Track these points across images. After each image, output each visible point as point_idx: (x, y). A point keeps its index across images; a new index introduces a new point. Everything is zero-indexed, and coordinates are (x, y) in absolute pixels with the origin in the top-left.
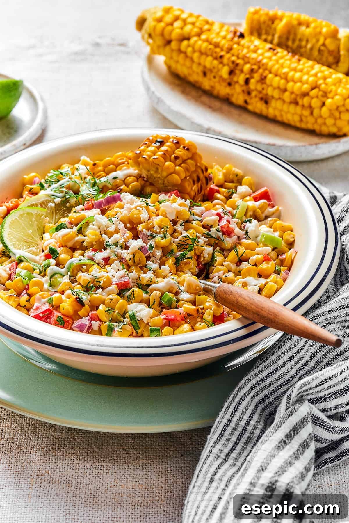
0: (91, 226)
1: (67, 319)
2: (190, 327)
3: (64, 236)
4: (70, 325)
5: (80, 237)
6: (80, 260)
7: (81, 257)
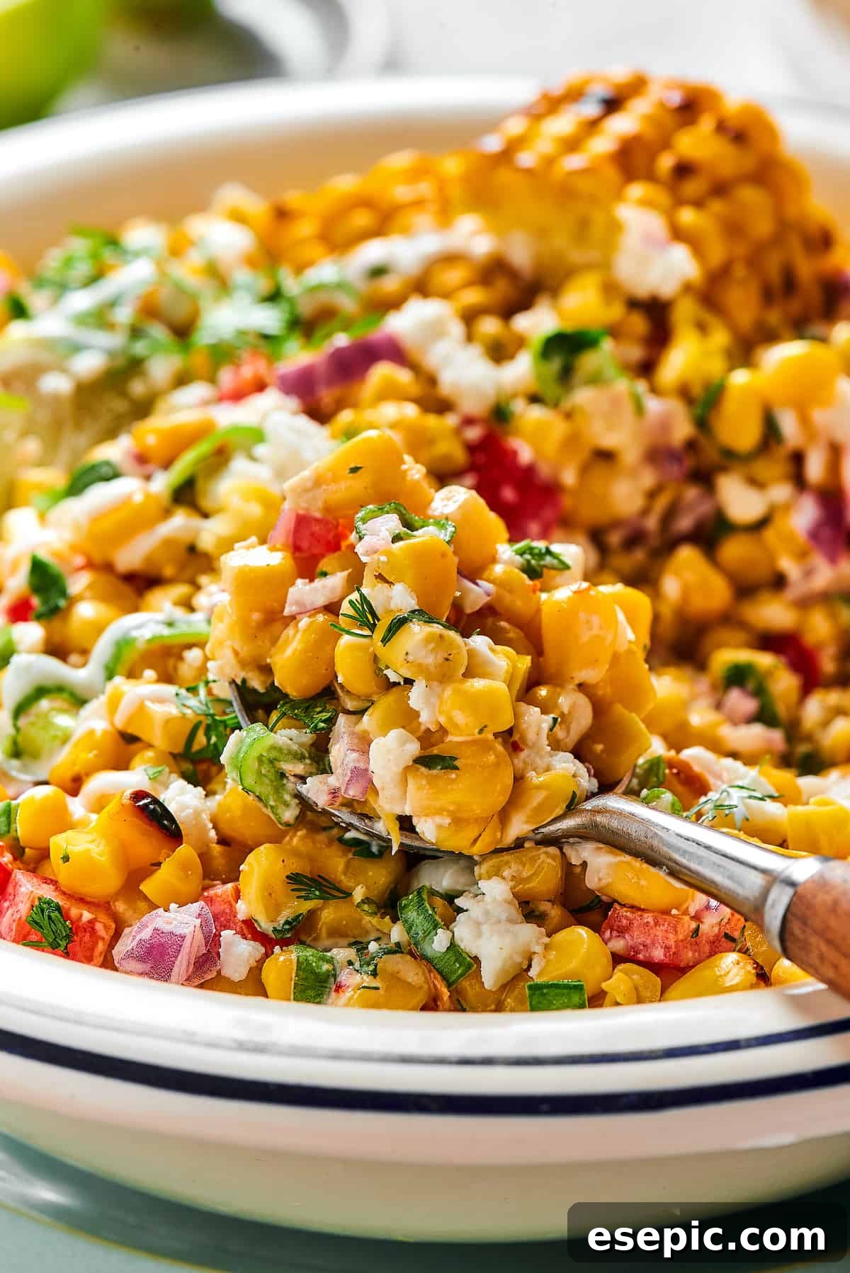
0: (239, 465)
1: (87, 916)
2: (750, 968)
3: (96, 518)
4: (101, 946)
5: (180, 521)
6: (170, 624)
7: (179, 613)
